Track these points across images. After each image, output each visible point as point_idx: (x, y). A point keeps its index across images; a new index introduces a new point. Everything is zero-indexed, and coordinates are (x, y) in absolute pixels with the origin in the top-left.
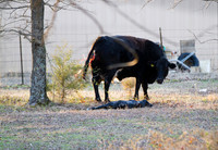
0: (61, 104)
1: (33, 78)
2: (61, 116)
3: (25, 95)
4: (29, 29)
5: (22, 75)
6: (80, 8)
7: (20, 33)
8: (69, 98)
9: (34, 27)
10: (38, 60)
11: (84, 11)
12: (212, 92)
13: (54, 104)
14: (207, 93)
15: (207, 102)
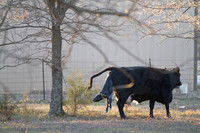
0: (74, 116)
1: (52, 95)
2: (73, 125)
3: (46, 108)
4: (50, 58)
5: (44, 92)
6: (90, 43)
7: (44, 61)
8: (80, 111)
9: (53, 56)
10: (57, 81)
11: (93, 45)
12: (189, 108)
13: (68, 115)
14: (185, 109)
15: (185, 116)
